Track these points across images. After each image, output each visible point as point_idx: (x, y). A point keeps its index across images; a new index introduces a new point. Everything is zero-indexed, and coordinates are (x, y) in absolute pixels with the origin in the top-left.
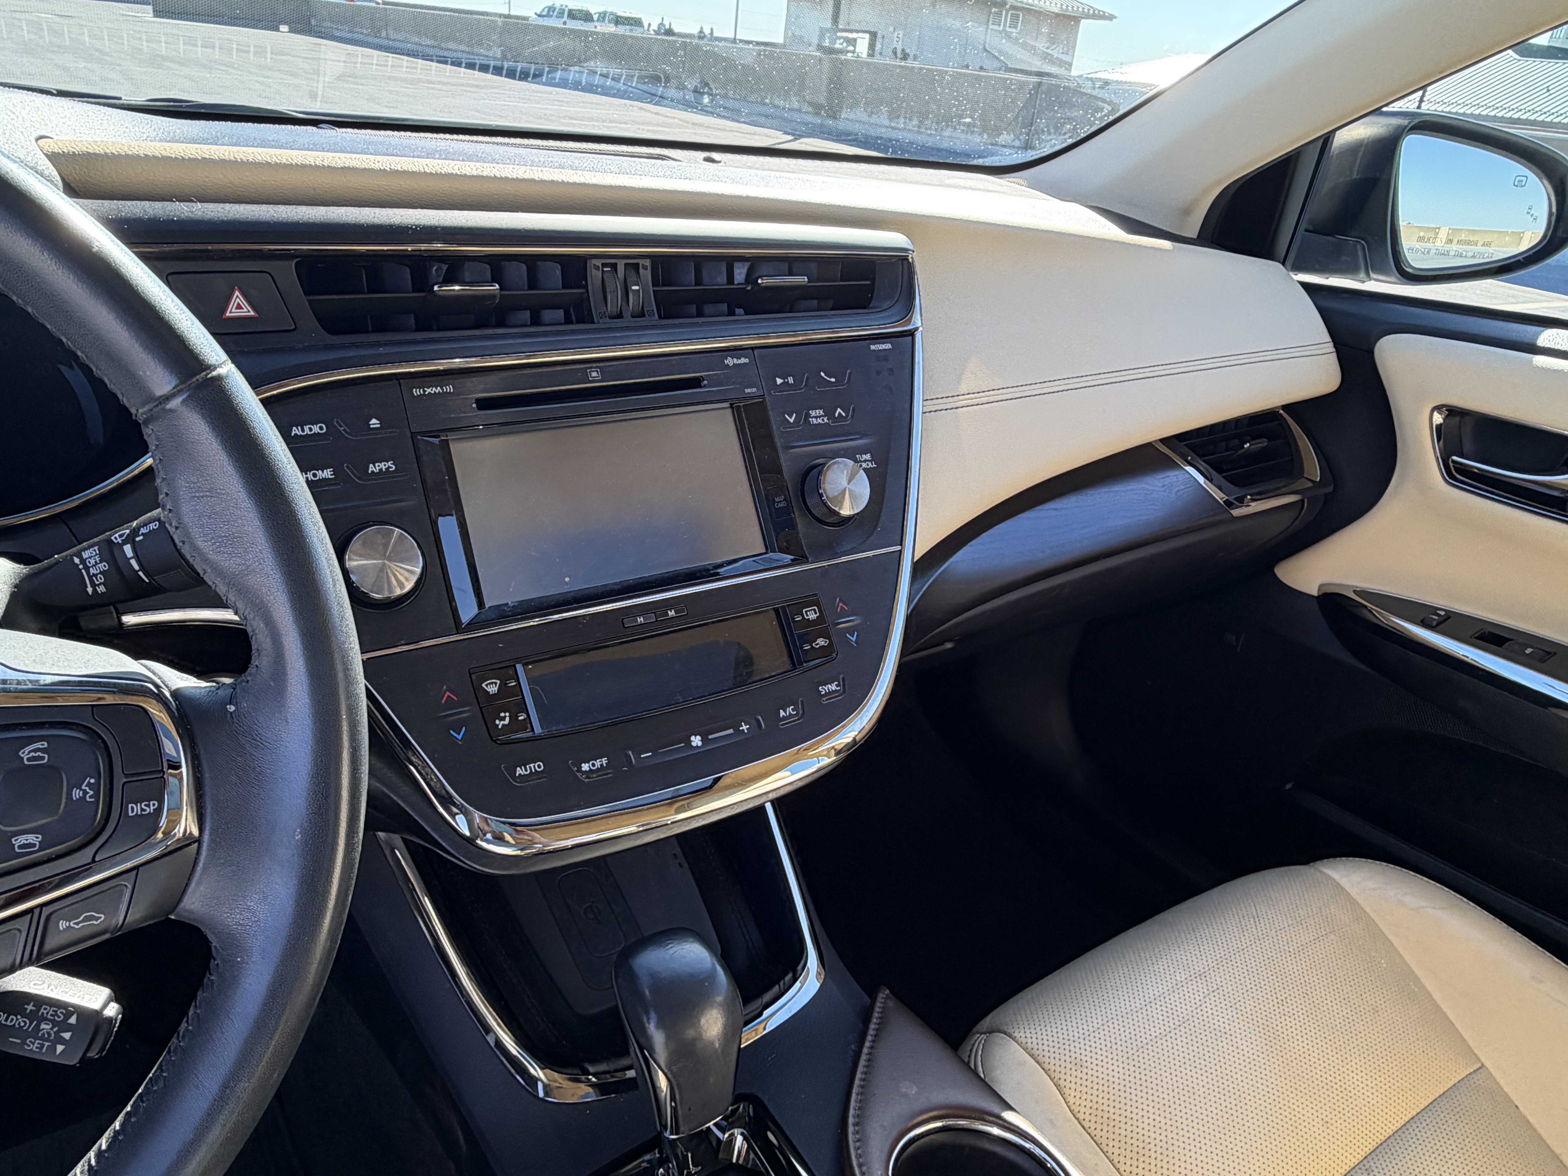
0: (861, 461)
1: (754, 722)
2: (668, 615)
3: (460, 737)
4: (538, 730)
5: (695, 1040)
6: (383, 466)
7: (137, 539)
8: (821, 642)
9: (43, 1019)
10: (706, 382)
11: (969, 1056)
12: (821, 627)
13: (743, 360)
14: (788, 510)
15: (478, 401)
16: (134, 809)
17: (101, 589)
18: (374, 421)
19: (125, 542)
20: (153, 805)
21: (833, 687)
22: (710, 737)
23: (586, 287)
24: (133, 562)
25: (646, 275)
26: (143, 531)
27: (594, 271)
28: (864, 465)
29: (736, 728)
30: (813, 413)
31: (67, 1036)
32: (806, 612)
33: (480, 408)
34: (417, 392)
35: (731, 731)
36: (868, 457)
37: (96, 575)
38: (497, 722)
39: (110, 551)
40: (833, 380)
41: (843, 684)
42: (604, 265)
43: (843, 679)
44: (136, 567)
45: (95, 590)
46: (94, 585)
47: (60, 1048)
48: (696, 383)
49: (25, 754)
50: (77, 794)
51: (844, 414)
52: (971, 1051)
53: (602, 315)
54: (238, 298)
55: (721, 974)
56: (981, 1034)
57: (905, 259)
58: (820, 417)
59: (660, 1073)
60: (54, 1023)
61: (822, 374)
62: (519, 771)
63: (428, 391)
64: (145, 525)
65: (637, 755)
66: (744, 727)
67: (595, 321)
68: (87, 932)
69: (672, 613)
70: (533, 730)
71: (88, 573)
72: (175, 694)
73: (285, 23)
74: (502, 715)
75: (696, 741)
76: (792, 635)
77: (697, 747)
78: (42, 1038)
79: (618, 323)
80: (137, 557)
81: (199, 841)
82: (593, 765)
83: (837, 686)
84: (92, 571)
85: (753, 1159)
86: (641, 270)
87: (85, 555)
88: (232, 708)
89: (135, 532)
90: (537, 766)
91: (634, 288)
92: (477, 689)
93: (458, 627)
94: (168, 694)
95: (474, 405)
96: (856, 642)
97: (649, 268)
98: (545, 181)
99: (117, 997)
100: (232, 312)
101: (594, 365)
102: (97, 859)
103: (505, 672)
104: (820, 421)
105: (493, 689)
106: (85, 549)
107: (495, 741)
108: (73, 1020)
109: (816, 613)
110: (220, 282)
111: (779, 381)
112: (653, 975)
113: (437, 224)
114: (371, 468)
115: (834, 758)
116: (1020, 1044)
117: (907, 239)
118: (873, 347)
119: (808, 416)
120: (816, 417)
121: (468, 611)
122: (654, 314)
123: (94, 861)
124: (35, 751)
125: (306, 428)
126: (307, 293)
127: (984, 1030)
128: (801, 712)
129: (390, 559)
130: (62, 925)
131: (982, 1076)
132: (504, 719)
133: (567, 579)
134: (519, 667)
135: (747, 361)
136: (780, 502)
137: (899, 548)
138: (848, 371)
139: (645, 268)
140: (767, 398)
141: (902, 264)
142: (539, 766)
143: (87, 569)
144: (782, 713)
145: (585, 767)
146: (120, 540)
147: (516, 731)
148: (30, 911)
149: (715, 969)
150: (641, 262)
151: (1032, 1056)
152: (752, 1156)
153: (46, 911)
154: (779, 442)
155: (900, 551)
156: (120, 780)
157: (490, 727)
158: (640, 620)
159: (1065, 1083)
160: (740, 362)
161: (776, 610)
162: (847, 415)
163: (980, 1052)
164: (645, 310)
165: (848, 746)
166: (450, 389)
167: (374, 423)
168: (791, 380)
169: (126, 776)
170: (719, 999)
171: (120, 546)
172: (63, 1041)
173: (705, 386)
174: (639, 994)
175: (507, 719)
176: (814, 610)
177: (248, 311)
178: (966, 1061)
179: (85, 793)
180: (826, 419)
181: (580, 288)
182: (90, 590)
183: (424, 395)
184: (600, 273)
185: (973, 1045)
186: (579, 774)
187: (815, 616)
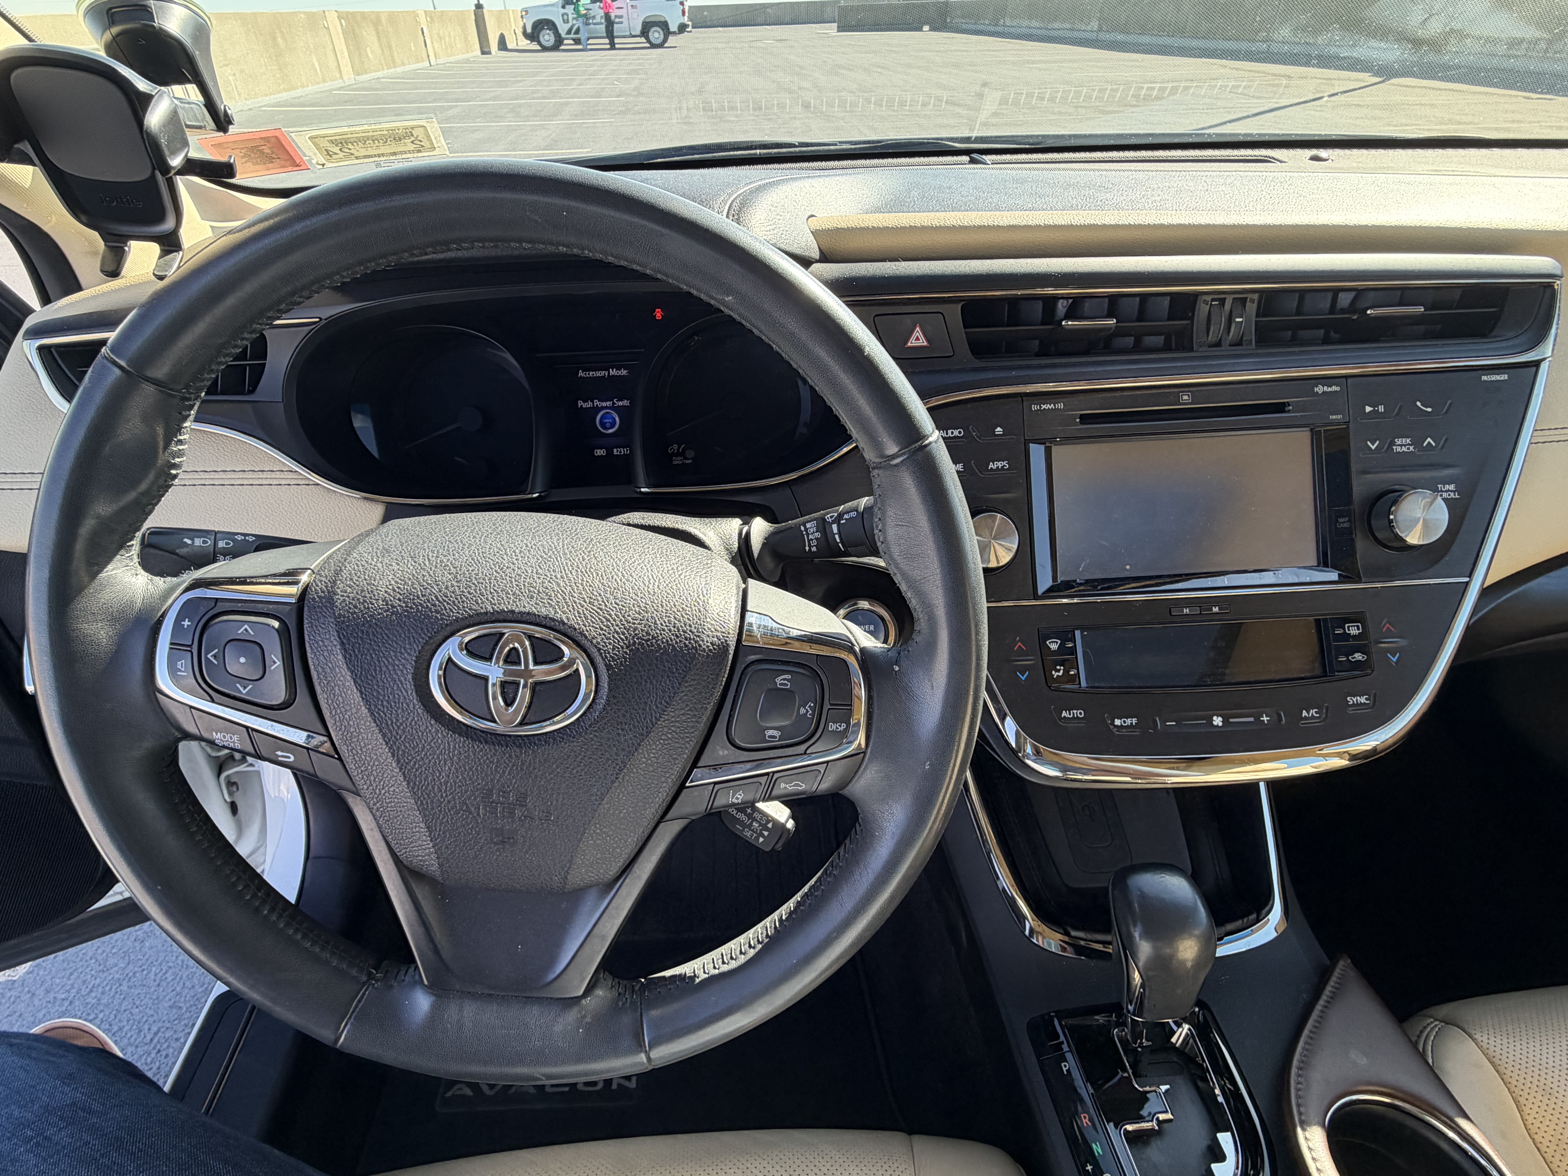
0: (1442, 491)
1: (1276, 717)
2: (1211, 610)
3: (1023, 678)
4: (1084, 684)
5: (1171, 957)
6: (1000, 464)
7: (842, 522)
8: (1358, 656)
9: (754, 819)
10: (1291, 408)
11: (1419, 1037)
12: (1361, 644)
13: (1335, 388)
14: (1350, 532)
15: (1082, 417)
16: (832, 727)
17: (814, 549)
18: (999, 429)
19: (833, 522)
20: (844, 726)
21: (1362, 700)
22: (1231, 720)
23: (1192, 318)
24: (837, 536)
25: (1252, 308)
26: (846, 516)
27: (1202, 305)
28: (1445, 495)
29: (1258, 717)
30: (1398, 441)
31: (766, 833)
32: (1348, 627)
33: (1081, 423)
34: (1034, 407)
35: (1252, 719)
36: (1452, 487)
37: (812, 540)
38: (1053, 672)
39: (823, 525)
40: (1429, 410)
41: (1374, 699)
42: (1213, 300)
43: (1375, 695)
44: (838, 540)
45: (810, 549)
46: (810, 546)
47: (761, 840)
48: (1280, 408)
49: (779, 680)
50: (802, 711)
51: (1434, 444)
52: (1421, 1032)
53: (1201, 345)
54: (918, 332)
55: (1202, 912)
56: (1436, 1020)
57: (1550, 286)
58: (1405, 445)
59: (1137, 973)
60: (760, 825)
61: (1418, 404)
62: (1064, 714)
63: (1044, 407)
64: (848, 512)
65: (1163, 722)
66: (1265, 719)
67: (1195, 349)
68: (793, 791)
69: (1216, 609)
70: (1080, 684)
71: (808, 537)
72: (863, 650)
73: (927, 23)
74: (1058, 667)
75: (1218, 721)
76: (1329, 645)
77: (1217, 726)
78: (753, 830)
79: (1216, 351)
80: (840, 533)
81: (865, 753)
82: (1125, 722)
83: (1366, 699)
84: (811, 537)
85: (1192, 1045)
86: (1248, 304)
87: (808, 525)
88: (897, 668)
89: (840, 516)
90: (1079, 713)
91: (1238, 320)
92: (1043, 647)
93: (1036, 597)
94: (857, 649)
95: (1078, 420)
96: (1397, 663)
97: (1256, 302)
98: (1173, 225)
99: (793, 817)
100: (912, 343)
101: (1187, 389)
102: (808, 752)
103: (1066, 636)
104: (1404, 449)
105: (1054, 647)
106: (808, 522)
107: (1049, 687)
108: (770, 825)
109: (1358, 629)
110: (908, 320)
111: (1368, 409)
112: (1143, 896)
113: (1075, 271)
114: (991, 466)
115: (1348, 762)
116: (1480, 1047)
117: (1557, 263)
118: (1484, 378)
119: (1392, 443)
120: (1401, 446)
121: (1044, 582)
122: (1251, 344)
123: (805, 753)
124: (784, 679)
125: (950, 432)
126: (965, 327)
127: (1440, 1018)
128: (1324, 716)
129: (994, 539)
130: (783, 785)
131: (1430, 1061)
132: (1059, 671)
133: (1128, 567)
134: (1078, 633)
135: (1337, 389)
136: (1344, 523)
137: (1466, 579)
138: (1449, 402)
139: (1252, 301)
140: (1351, 425)
141: (1544, 292)
142: (1081, 714)
143: (808, 535)
144: (1305, 713)
145: (1118, 722)
146: (830, 520)
147: (1067, 682)
148: (767, 774)
149: (1196, 903)
150: (1250, 296)
151: (1492, 1063)
152: (1191, 1041)
153: (776, 776)
154: (1354, 467)
155: (1467, 583)
156: (827, 706)
157: (1048, 677)
158: (1186, 611)
159: (1526, 1102)
160: (1330, 389)
161: (1317, 622)
162: (1437, 446)
163: (1432, 1038)
164: (1245, 339)
165: (1366, 754)
166: (1061, 406)
167: (999, 430)
168: (1381, 409)
169: (831, 705)
170: (1197, 932)
171: (831, 524)
172: (763, 836)
173: (1289, 411)
174: (1130, 905)
175: (1062, 672)
176: (1358, 627)
177: (922, 342)
178: (1414, 1039)
179: (807, 711)
180: (1411, 448)
181: (1185, 319)
182: (807, 548)
183: (1040, 410)
184: (1208, 307)
185: (1425, 1028)
186: (1112, 727)
187: (1357, 632)
